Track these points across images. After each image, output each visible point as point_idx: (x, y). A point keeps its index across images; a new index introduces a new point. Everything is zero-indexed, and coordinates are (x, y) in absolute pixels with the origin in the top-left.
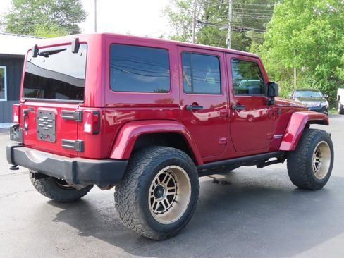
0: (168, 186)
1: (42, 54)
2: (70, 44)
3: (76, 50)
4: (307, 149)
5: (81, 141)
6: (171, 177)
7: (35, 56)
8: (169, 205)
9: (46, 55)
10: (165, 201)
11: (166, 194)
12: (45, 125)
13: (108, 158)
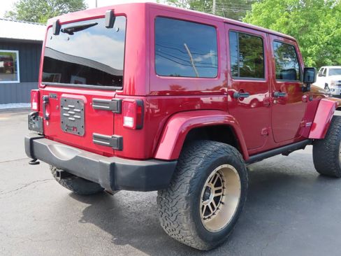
0: (215, 186)
1: (66, 31)
2: (103, 17)
3: (111, 25)
4: (336, 138)
5: (118, 136)
6: (218, 175)
7: (57, 33)
8: (216, 207)
9: (71, 31)
10: (211, 204)
11: (213, 195)
12: (72, 115)
13: (152, 157)
